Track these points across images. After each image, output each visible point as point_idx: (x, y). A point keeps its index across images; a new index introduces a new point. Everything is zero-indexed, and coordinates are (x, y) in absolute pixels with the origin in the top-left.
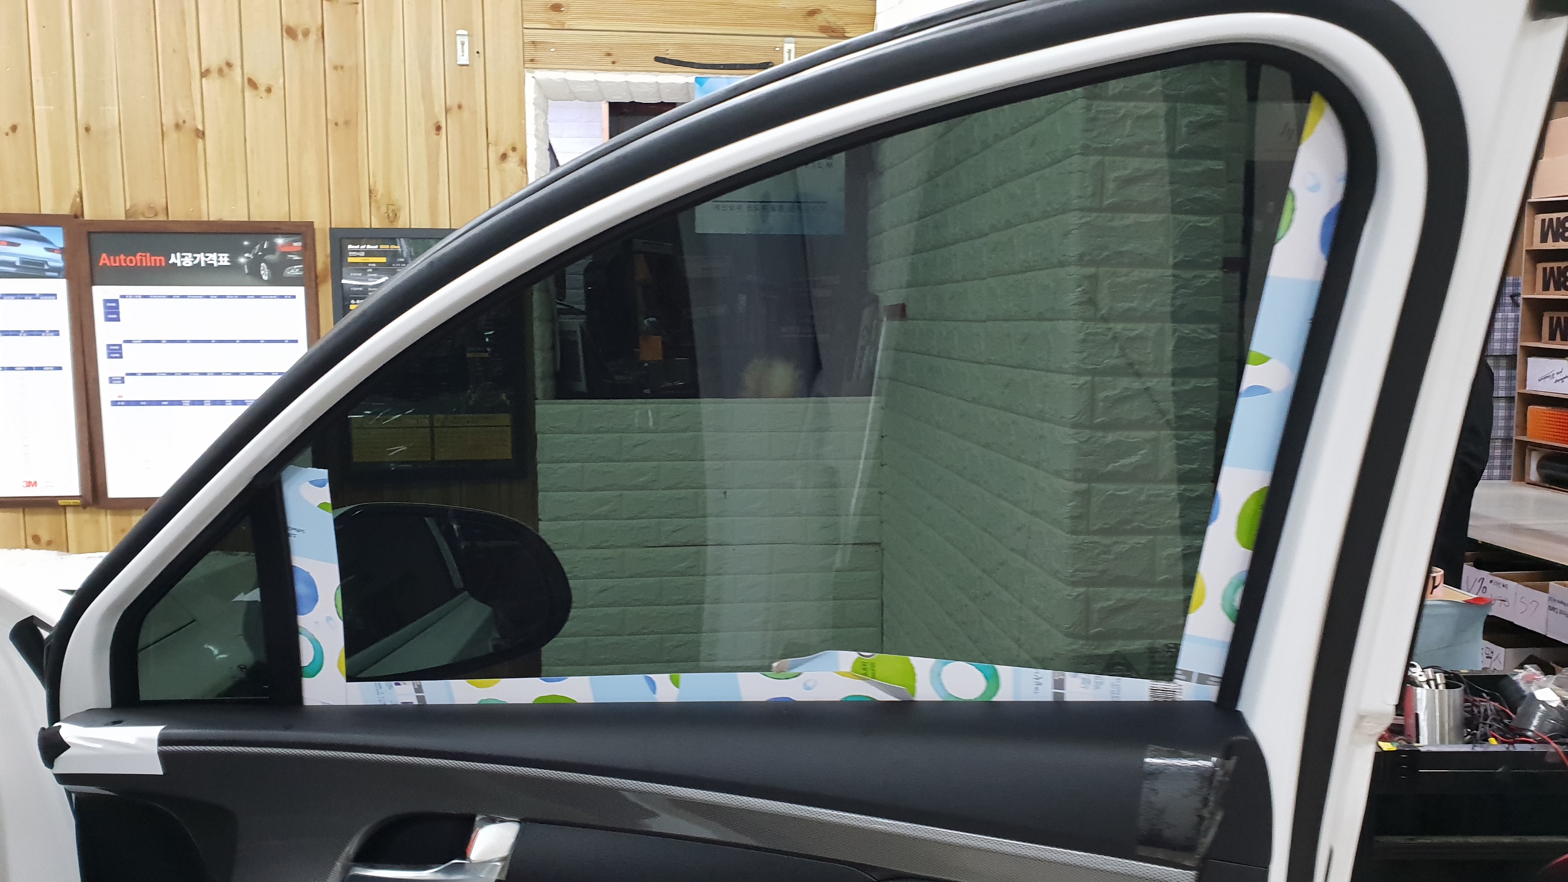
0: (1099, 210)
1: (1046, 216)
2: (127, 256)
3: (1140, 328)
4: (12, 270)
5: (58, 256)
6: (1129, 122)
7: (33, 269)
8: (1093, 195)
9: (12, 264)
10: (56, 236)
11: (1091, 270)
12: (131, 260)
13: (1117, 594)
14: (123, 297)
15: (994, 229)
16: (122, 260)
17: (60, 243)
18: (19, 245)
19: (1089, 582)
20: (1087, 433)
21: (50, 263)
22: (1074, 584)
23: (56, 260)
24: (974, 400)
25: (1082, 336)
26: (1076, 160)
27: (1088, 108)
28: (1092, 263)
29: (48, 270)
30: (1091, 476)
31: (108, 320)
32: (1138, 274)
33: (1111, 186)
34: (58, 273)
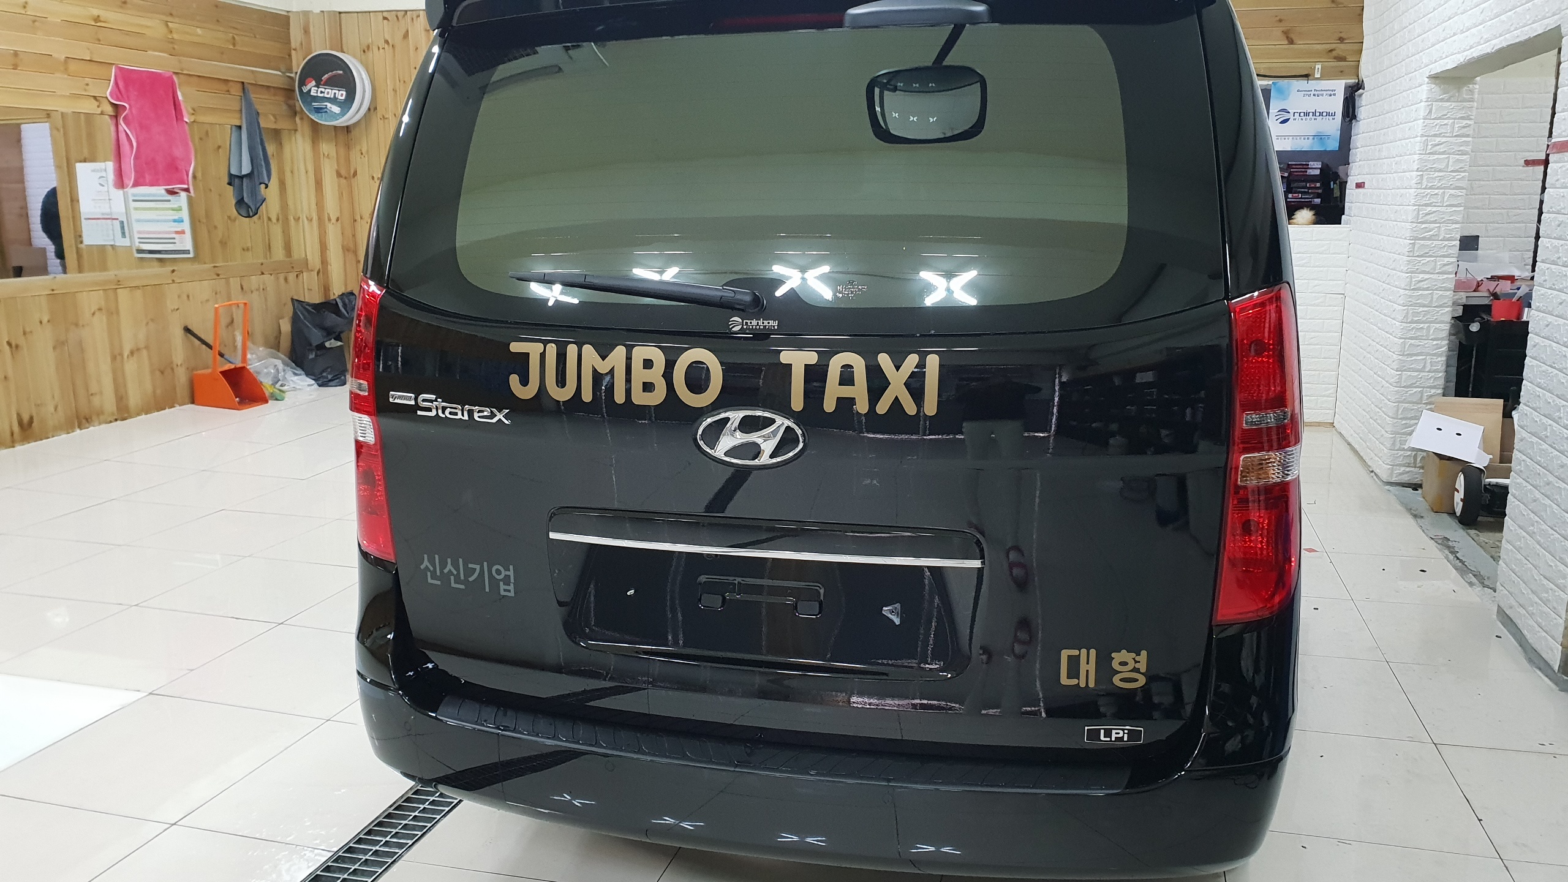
0: (1425, 154)
1: (1410, 154)
3: (1436, 191)
6: (1438, 127)
8: (1423, 150)
11: (1421, 173)
13: (1421, 276)
15: (1397, 156)
19: (1412, 272)
20: (1415, 224)
22: (1407, 273)
24: (1386, 220)
25: (1416, 194)
26: (1419, 138)
27: (1424, 122)
28: (1421, 171)
30: (1416, 239)
32: (1437, 174)
33: (1430, 147)
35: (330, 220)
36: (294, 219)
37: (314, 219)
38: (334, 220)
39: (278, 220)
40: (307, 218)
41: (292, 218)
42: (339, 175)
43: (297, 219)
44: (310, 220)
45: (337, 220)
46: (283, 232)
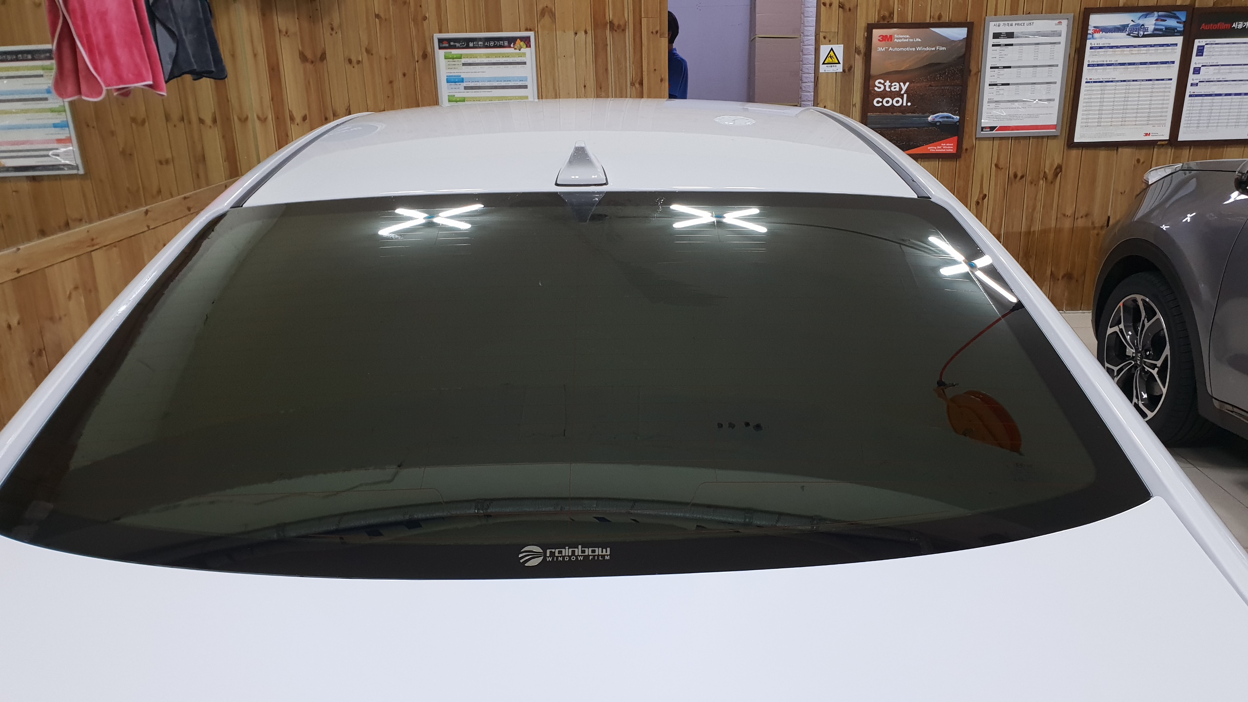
2: (1213, 24)
4: (1161, 33)
5: (1182, 25)
7: (1170, 32)
9: (1161, 30)
10: (1183, 16)
12: (1215, 27)
14: (1206, 44)
16: (1212, 26)
17: (1184, 19)
18: (1166, 20)
21: (1178, 29)
23: (1180, 27)
29: (1177, 33)
31: (1197, 55)
34: (1180, 33)
35: (292, 119)
36: (240, 119)
37: (270, 117)
38: (298, 119)
39: (215, 121)
40: (259, 118)
41: (236, 118)
42: (303, 58)
43: (244, 120)
44: (263, 120)
45: (304, 118)
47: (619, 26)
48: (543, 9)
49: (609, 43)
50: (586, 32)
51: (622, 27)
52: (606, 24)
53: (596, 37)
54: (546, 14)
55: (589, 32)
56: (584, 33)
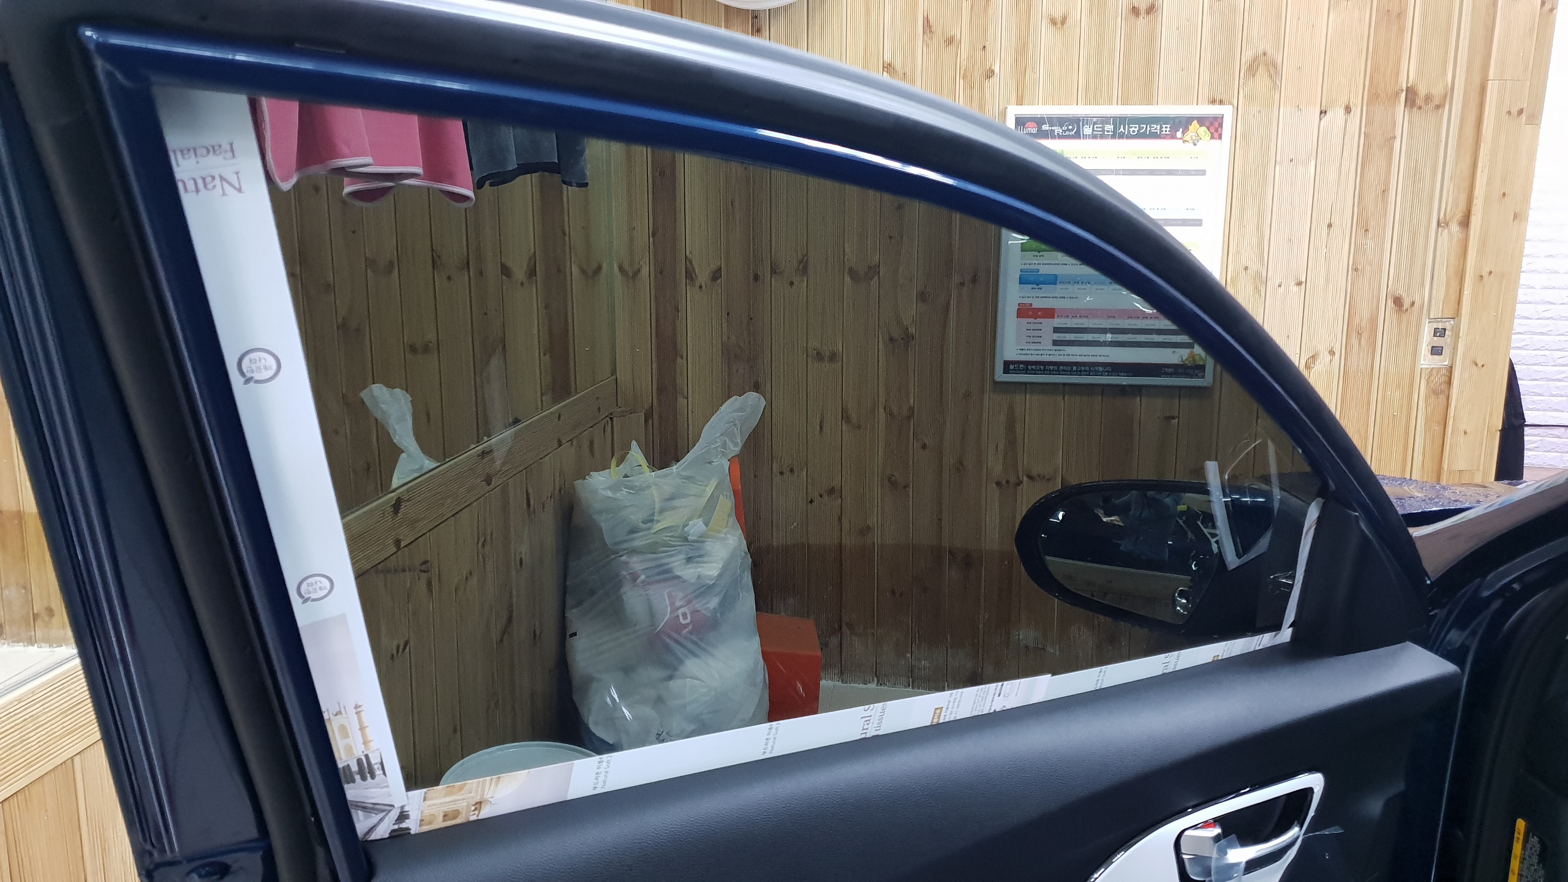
35: (690, 276)
36: (583, 271)
37: (645, 271)
38: (703, 276)
39: (532, 273)
40: (621, 269)
41: (575, 270)
43: (592, 273)
44: (631, 275)
45: (716, 275)
46: (546, 307)
47: (1428, 98)
48: (1255, 59)
49: (1398, 133)
50: (1348, 110)
51: (1437, 102)
52: (1397, 94)
53: (1370, 121)
54: (1262, 70)
55: (1356, 111)
56: (1342, 111)
